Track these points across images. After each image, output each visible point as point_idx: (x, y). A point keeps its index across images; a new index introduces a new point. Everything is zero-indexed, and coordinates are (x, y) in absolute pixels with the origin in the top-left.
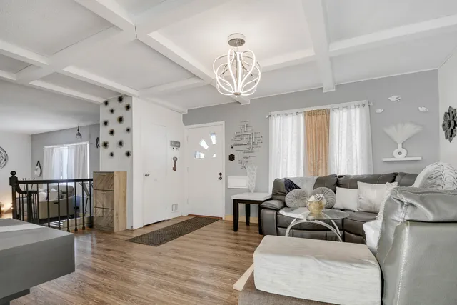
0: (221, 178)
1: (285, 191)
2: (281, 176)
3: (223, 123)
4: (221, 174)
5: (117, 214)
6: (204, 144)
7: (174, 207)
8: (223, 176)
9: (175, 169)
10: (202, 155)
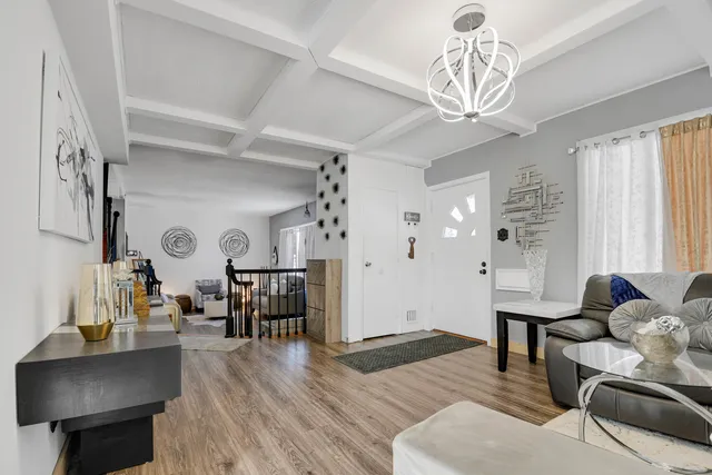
0: (484, 272)
1: (612, 302)
2: (605, 271)
3: (487, 174)
4: (484, 264)
5: (329, 319)
6: (457, 214)
7: (411, 315)
8: (488, 268)
9: (411, 255)
10: (454, 233)
